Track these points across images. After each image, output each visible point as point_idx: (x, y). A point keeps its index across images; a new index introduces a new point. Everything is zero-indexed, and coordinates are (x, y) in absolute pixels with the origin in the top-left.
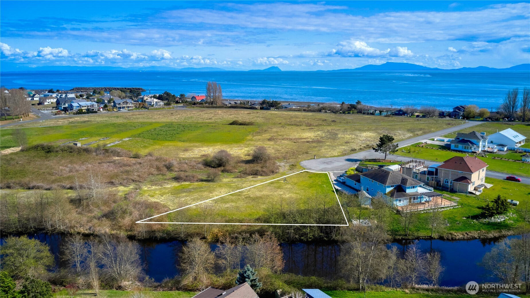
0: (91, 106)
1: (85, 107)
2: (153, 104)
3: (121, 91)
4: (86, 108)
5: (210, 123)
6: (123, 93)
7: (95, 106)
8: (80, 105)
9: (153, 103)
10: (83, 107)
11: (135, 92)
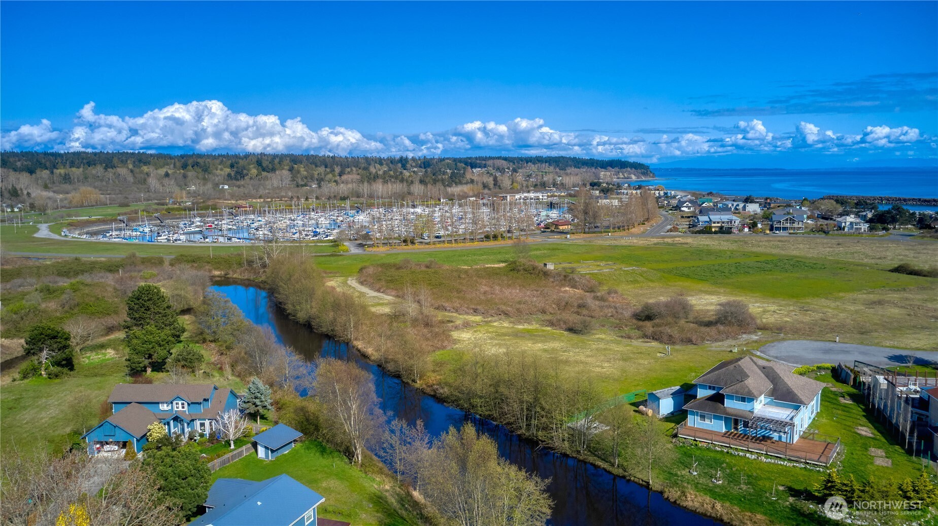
0: (728, 222)
1: (718, 223)
2: (844, 227)
3: (837, 201)
4: (719, 225)
5: (858, 265)
6: (839, 206)
7: (735, 222)
8: (710, 220)
9: (843, 224)
10: (714, 223)
11: (867, 204)
